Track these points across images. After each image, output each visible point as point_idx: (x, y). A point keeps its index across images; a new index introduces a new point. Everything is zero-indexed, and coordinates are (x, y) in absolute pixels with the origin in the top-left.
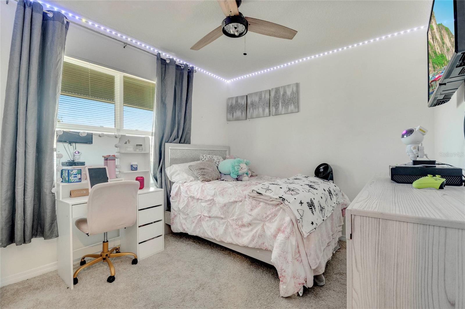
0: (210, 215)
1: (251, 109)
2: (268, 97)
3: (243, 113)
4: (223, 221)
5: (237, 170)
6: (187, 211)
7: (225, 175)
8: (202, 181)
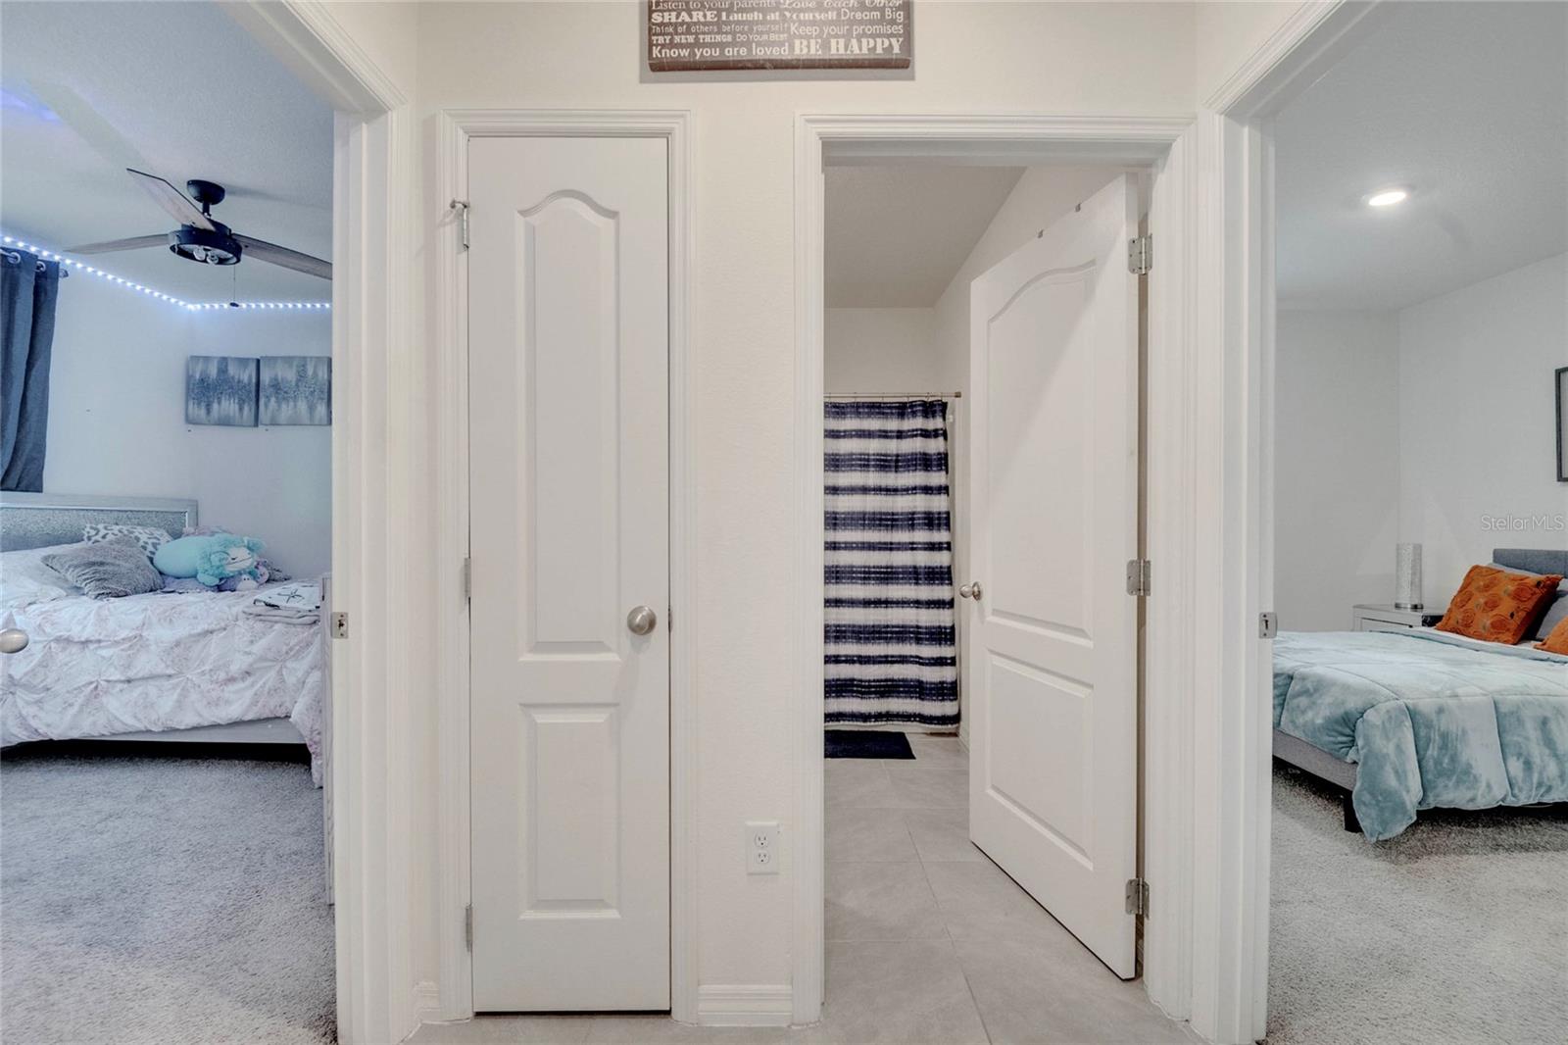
0: (131, 674)
1: (273, 399)
2: (326, 376)
3: (246, 408)
4: (174, 681)
5: (218, 563)
6: (44, 680)
7: (178, 578)
8: (96, 598)
